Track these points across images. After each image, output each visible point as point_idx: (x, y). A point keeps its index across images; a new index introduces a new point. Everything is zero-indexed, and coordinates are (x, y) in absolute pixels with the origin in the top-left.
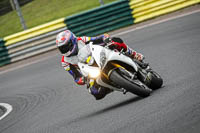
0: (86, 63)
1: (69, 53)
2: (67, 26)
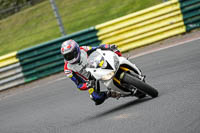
0: (98, 67)
1: (75, 60)
2: (20, 61)
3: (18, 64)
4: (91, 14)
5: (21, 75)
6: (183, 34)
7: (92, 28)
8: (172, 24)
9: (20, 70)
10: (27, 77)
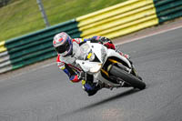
2: (8, 50)
3: (6, 53)
4: (72, 8)
5: (9, 62)
6: (156, 25)
7: (73, 20)
8: (146, 16)
9: (8, 58)
10: (14, 64)
